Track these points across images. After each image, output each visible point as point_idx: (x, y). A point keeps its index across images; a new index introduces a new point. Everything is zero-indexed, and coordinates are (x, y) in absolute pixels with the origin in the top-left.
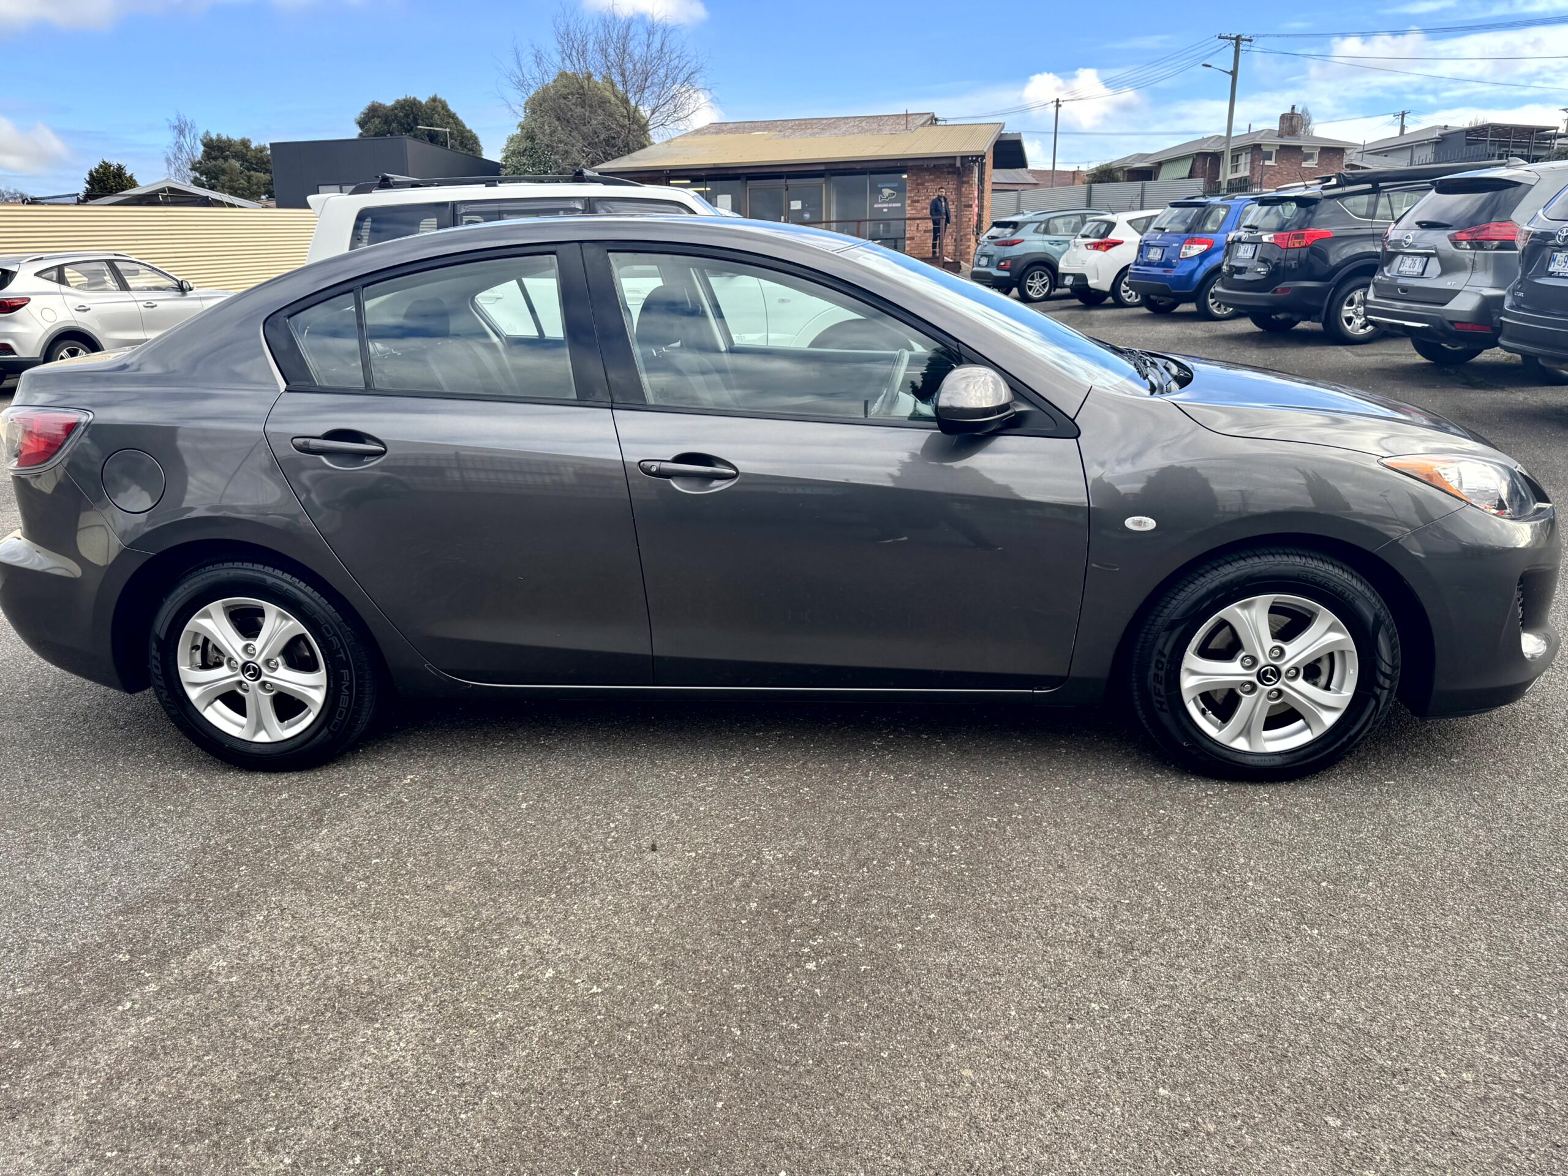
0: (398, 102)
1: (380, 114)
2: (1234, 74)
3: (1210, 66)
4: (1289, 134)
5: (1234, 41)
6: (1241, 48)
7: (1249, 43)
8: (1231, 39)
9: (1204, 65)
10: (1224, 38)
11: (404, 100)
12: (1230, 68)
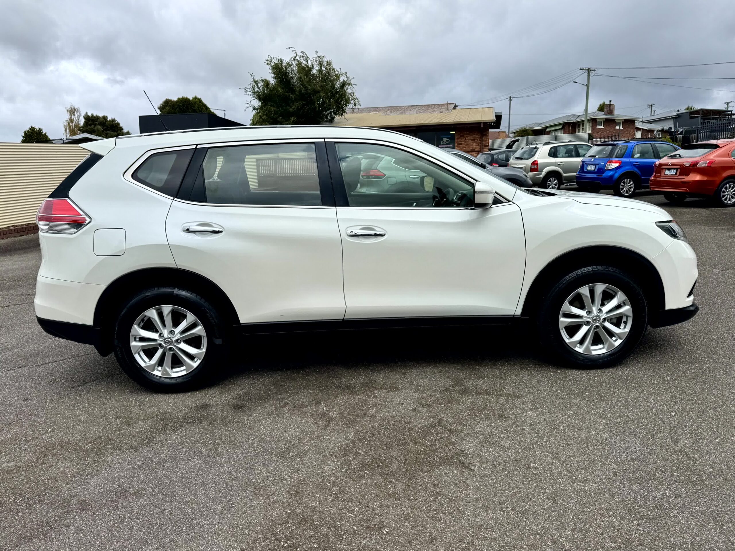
0: (179, 99)
1: (169, 104)
2: (588, 86)
4: (609, 114)
5: (587, 71)
6: (591, 74)
7: (594, 72)
9: (574, 82)
10: (582, 70)
11: (182, 98)
12: (586, 83)
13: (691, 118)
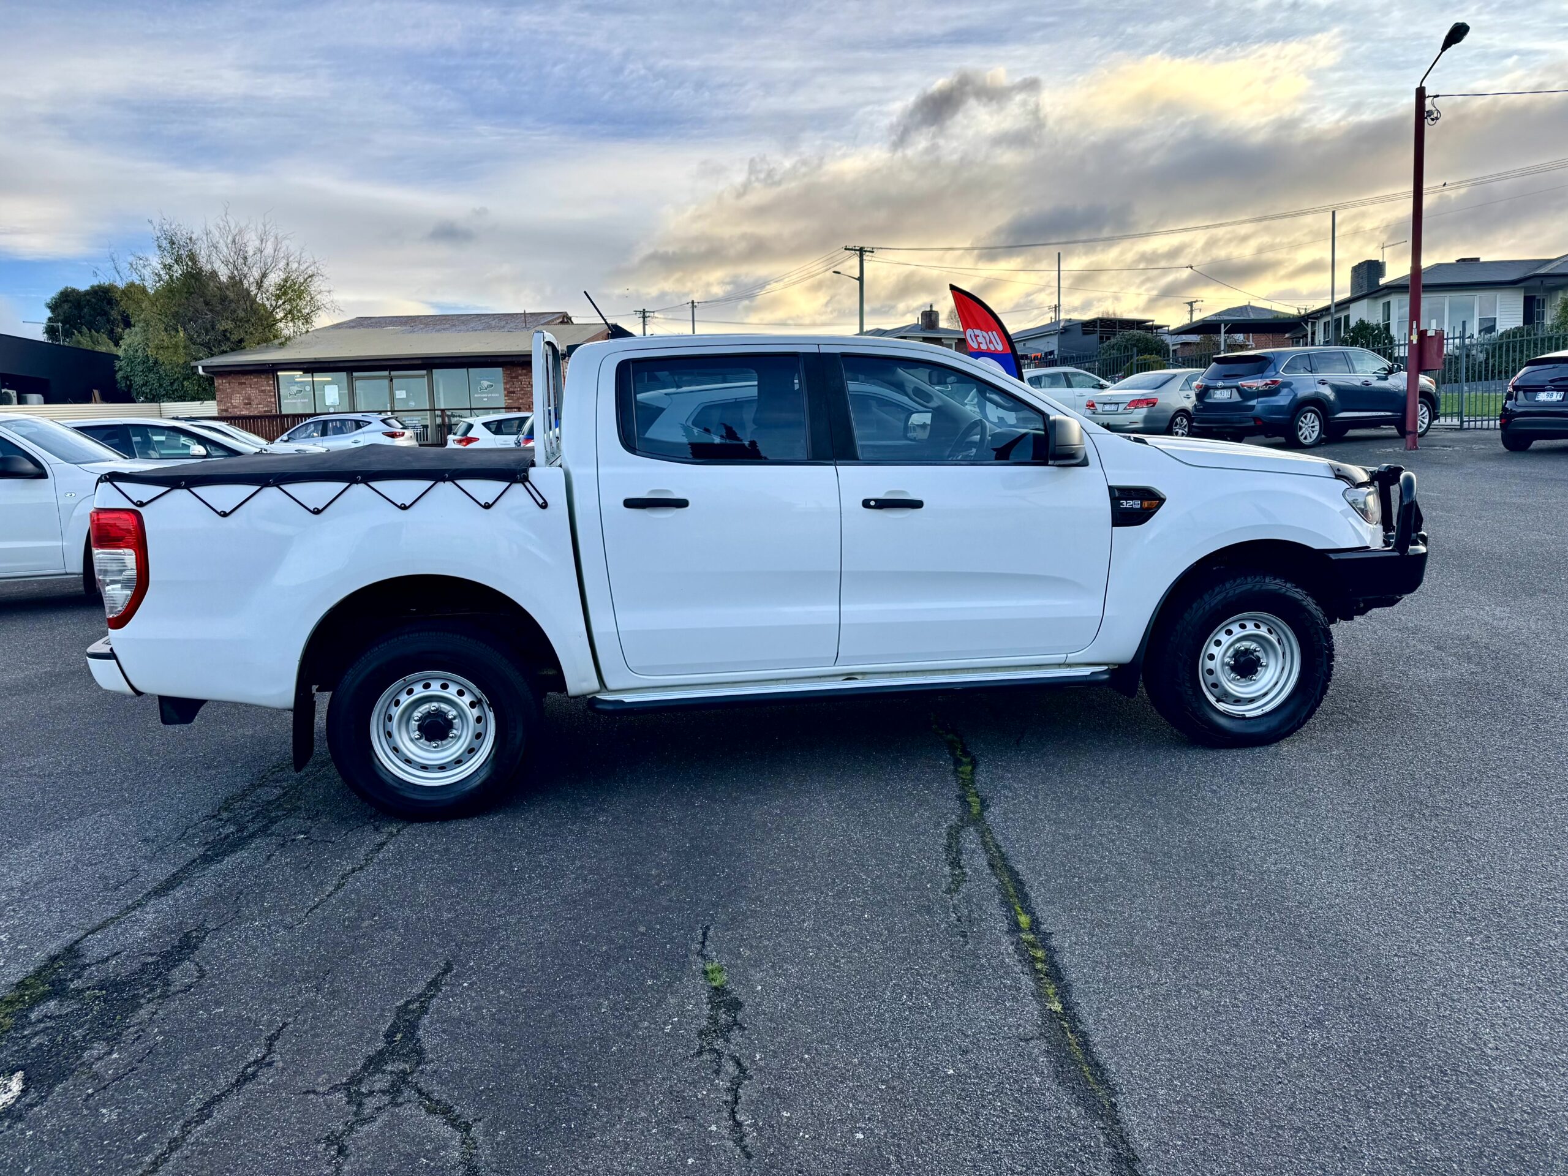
0: (92, 287)
1: (71, 298)
2: (861, 279)
3: (839, 273)
4: (929, 328)
5: (858, 252)
6: (865, 257)
7: (870, 254)
8: (855, 250)
9: (835, 272)
10: (852, 249)
11: (98, 286)
12: (857, 275)
13: (1085, 333)
